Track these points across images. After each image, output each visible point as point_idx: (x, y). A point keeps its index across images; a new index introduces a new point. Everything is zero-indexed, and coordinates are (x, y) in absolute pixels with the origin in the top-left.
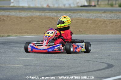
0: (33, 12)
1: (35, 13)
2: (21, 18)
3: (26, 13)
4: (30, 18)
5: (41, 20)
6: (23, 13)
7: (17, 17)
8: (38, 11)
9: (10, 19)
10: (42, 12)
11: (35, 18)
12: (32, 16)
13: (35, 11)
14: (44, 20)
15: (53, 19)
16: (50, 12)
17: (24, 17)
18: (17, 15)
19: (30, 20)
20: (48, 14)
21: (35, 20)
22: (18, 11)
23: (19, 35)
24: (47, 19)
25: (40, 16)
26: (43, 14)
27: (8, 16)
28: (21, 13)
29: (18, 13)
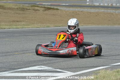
0: (100, 9)
1: (100, 10)
2: (90, 13)
3: (94, 10)
4: (97, 13)
6: (93, 9)
7: (88, 12)
8: (104, 8)
9: (83, 14)
10: (106, 9)
11: (100, 13)
12: (98, 12)
13: (101, 8)
14: (106, 15)
15: (112, 14)
16: (112, 9)
17: (92, 13)
18: (88, 11)
19: (97, 14)
20: (109, 11)
21: (100, 14)
22: (90, 8)
24: (108, 14)
25: (104, 11)
26: (106, 10)
27: (82, 11)
28: (91, 10)
29: (89, 9)
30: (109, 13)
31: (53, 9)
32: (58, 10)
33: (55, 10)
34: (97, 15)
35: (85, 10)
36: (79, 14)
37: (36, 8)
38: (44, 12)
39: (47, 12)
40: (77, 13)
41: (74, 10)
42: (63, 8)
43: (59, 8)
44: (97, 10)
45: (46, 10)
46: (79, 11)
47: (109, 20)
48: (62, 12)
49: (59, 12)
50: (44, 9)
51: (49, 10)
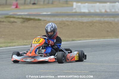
1: (94, 18)
2: (83, 23)
3: (87, 18)
5: (100, 25)
6: (85, 18)
7: (79, 22)
9: (74, 24)
10: (101, 17)
11: (95, 23)
12: (93, 21)
13: (94, 16)
14: (103, 25)
15: (111, 23)
17: (85, 22)
18: (79, 20)
19: (91, 24)
20: (107, 19)
23: (82, 39)
25: (100, 20)
26: (102, 19)
27: (71, 21)
29: (80, 18)
30: (107, 22)
31: (34, 20)
32: (40, 21)
33: (37, 22)
34: (91, 26)
35: (75, 19)
36: (68, 25)
37: (12, 20)
38: (23, 24)
39: (26, 24)
40: (65, 23)
41: (60, 20)
42: (47, 18)
43: (40, 18)
44: (90, 19)
45: (24, 21)
46: (67, 21)
47: (108, 31)
48: (45, 23)
49: (42, 23)
50: (22, 20)
51: (29, 22)
